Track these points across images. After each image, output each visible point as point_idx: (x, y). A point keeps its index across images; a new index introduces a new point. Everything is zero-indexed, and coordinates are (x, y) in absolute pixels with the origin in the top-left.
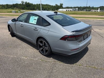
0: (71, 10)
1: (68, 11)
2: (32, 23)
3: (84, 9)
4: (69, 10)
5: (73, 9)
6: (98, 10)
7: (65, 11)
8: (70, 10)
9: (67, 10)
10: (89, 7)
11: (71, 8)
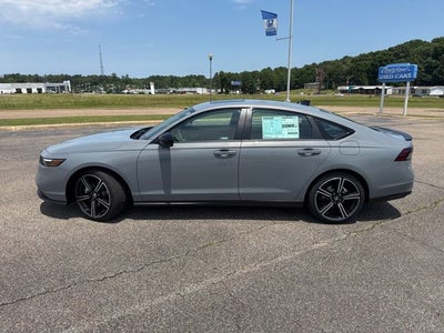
0: (40, 90)
1: (24, 91)
2: (280, 137)
3: (96, 84)
4: (29, 91)
5: (48, 84)
6: (149, 88)
7: (9, 91)
8: (34, 90)
9: (19, 91)
10: (114, 79)
11: (37, 79)
